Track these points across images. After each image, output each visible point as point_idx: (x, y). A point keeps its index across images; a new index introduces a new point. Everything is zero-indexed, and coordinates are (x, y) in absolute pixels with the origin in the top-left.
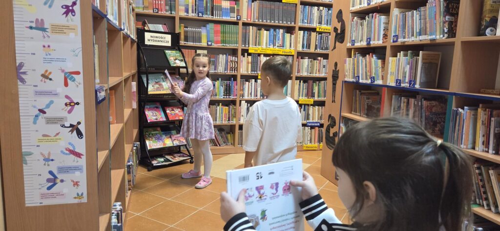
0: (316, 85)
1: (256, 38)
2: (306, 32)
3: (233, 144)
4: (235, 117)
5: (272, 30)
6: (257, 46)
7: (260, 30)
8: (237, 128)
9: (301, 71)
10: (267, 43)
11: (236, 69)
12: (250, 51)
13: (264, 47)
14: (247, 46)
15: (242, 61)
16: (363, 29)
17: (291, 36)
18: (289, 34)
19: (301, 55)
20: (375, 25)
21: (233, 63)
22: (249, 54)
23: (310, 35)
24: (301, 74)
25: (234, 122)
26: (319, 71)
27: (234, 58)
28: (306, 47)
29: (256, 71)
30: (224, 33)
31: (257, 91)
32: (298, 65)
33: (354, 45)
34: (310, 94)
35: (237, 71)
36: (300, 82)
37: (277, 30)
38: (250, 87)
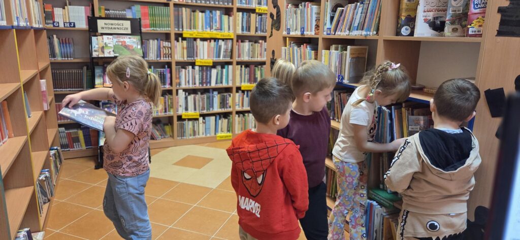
0: (258, 69)
1: (191, 20)
2: (245, 14)
3: (172, 136)
4: (172, 107)
5: (208, 12)
6: (192, 30)
7: (194, 11)
8: (175, 119)
9: (242, 55)
10: (202, 26)
11: (170, 55)
12: (184, 36)
13: (200, 30)
14: (181, 29)
15: (176, 47)
16: (297, 17)
17: (229, 18)
18: (227, 16)
19: (241, 38)
20: (307, 14)
21: (167, 49)
22: (184, 39)
23: (250, 16)
24: (242, 59)
25: (171, 113)
26: (261, 55)
27: (167, 43)
28: (246, 30)
29: (193, 57)
30: (153, 15)
31: (195, 79)
32: (239, 50)
33: (289, 34)
34: (252, 79)
35: (171, 57)
36: (241, 67)
37: (214, 12)
38: (187, 74)
